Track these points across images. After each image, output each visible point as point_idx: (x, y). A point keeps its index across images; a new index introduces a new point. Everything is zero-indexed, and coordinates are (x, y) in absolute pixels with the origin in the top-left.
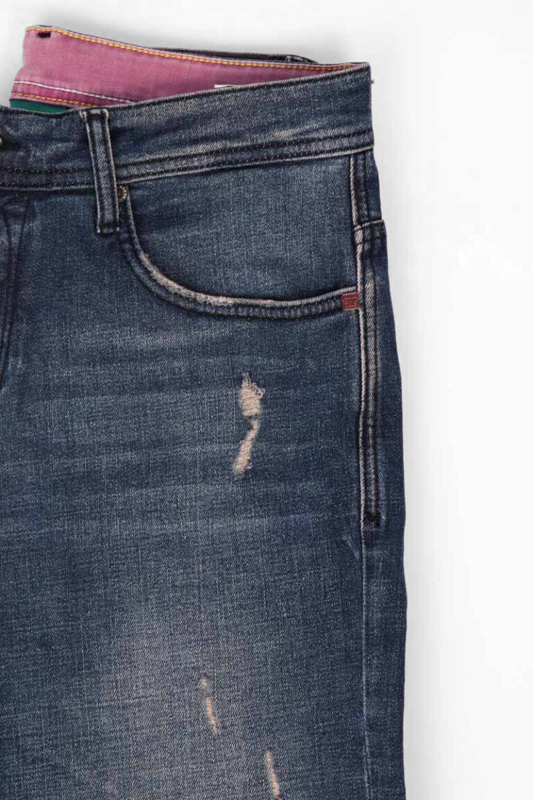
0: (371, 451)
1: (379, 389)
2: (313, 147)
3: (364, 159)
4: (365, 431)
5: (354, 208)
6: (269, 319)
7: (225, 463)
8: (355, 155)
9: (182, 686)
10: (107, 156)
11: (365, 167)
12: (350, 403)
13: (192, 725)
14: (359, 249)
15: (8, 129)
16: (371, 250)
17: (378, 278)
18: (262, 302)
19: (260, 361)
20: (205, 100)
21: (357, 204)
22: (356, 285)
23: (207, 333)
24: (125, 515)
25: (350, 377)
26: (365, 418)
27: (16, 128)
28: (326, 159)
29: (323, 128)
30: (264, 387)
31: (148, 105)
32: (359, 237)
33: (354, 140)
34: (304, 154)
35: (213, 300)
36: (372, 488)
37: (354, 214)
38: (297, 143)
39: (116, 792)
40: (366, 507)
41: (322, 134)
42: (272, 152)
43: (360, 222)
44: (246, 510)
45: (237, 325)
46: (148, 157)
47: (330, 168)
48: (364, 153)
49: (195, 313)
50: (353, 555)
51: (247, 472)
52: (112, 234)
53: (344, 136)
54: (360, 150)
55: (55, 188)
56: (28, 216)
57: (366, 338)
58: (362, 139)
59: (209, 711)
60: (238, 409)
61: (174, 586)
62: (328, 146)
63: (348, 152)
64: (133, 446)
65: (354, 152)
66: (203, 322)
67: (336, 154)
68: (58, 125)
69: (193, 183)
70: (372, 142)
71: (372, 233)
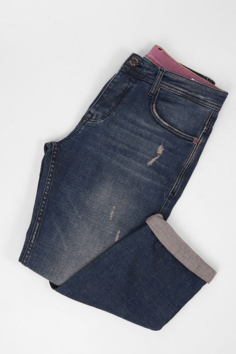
0: (181, 178)
1: (190, 165)
2: (206, 103)
3: (216, 113)
4: (182, 172)
5: (208, 122)
6: (175, 134)
7: (147, 161)
8: (215, 110)
9: (109, 205)
10: (160, 79)
11: (215, 114)
12: (183, 163)
13: (106, 215)
14: (203, 131)
15: (141, 63)
16: (206, 133)
17: (204, 140)
18: (175, 130)
19: (167, 142)
20: (188, 80)
21: (209, 121)
22: (198, 138)
23: (158, 129)
24: (117, 160)
25: (186, 158)
26: (184, 169)
27: (143, 64)
28: (208, 107)
29: (211, 100)
30: (165, 149)
31: (175, 74)
32: (205, 128)
33: (216, 107)
34: (203, 104)
35: (164, 122)
36: (177, 186)
37: (207, 123)
38: (203, 100)
39: (81, 218)
40: (173, 190)
41: (210, 102)
42: (196, 99)
43: (207, 125)
44: (145, 175)
45: (166, 131)
46: (169, 84)
47: (208, 110)
48: (217, 111)
49: (158, 123)
50: (164, 198)
51: (150, 166)
52: (151, 96)
53: (214, 105)
54: (216, 110)
55: (144, 80)
56: (135, 83)
57: (194, 151)
58: (218, 108)
59: (112, 214)
60: (156, 151)
61: (119, 182)
62: (210, 105)
63: (213, 109)
64: (129, 146)
65: (215, 109)
66: (159, 126)
67: (210, 108)
68: (153, 68)
69: (175, 96)
70: (220, 110)
71: (208, 129)
